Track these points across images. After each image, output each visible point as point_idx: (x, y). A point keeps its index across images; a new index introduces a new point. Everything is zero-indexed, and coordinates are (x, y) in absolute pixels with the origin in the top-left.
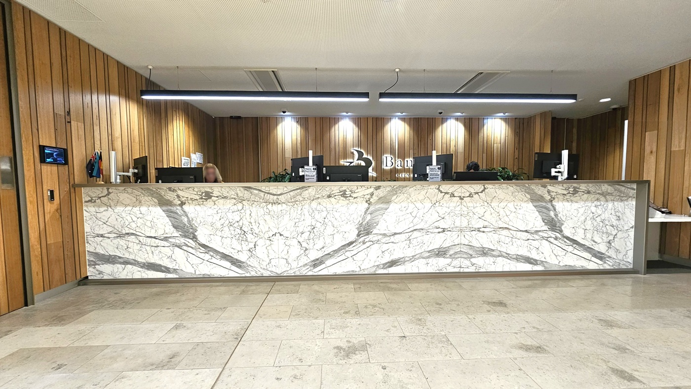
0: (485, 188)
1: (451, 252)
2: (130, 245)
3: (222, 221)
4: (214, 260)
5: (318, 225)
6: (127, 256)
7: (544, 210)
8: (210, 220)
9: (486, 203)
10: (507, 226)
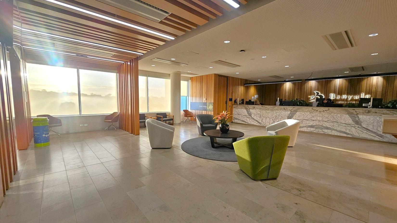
0: (329, 109)
1: (315, 127)
2: (240, 116)
4: (254, 121)
6: (239, 118)
7: (353, 117)
8: (254, 113)
9: (329, 114)
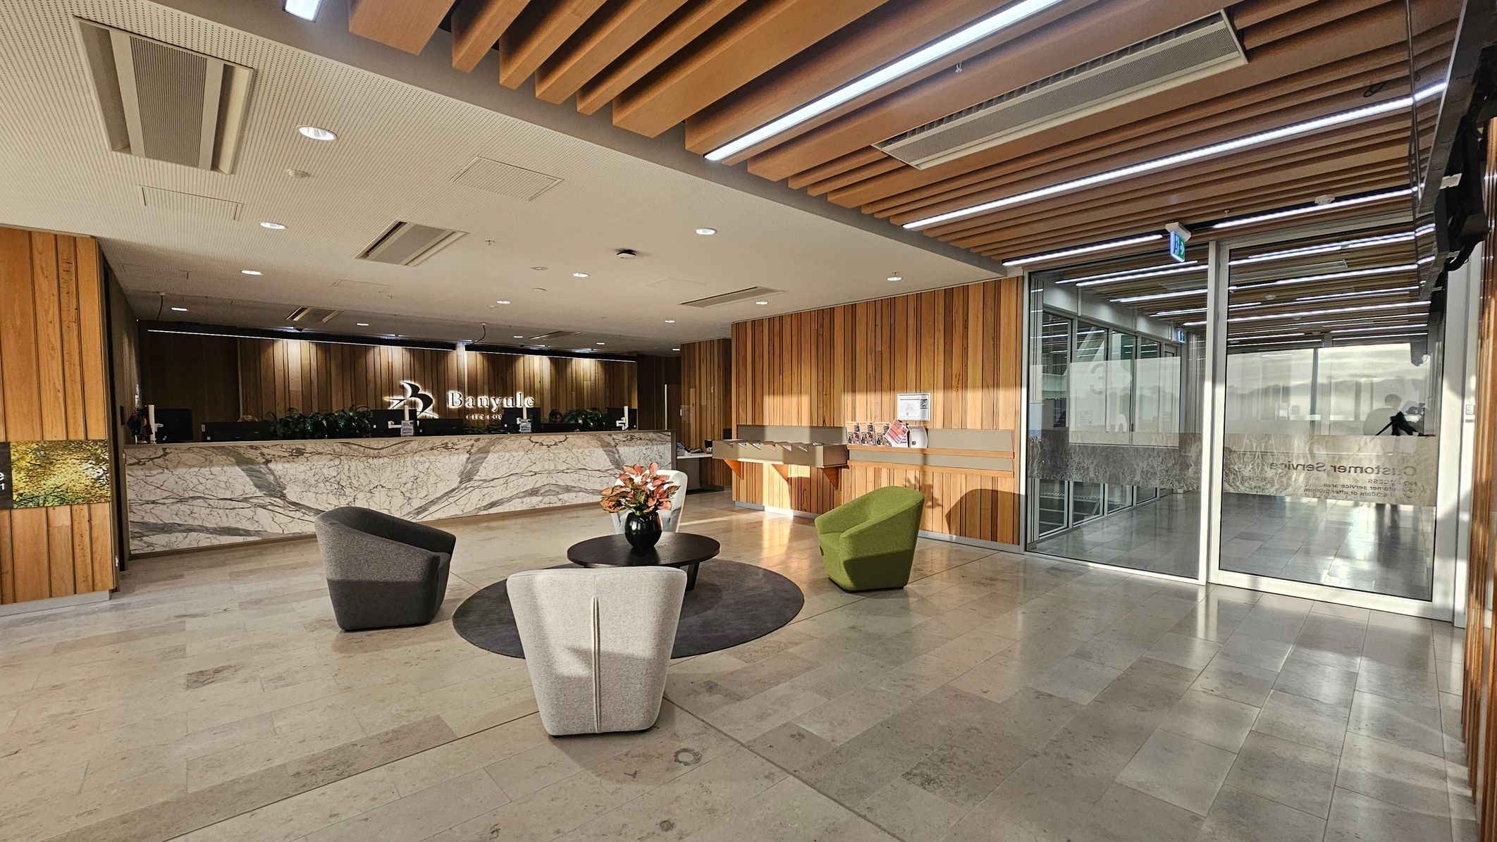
0: (566, 438)
2: (196, 510)
3: (317, 477)
4: (306, 517)
5: (421, 475)
6: (190, 522)
7: (611, 454)
8: (302, 476)
9: (568, 450)
10: (584, 467)
